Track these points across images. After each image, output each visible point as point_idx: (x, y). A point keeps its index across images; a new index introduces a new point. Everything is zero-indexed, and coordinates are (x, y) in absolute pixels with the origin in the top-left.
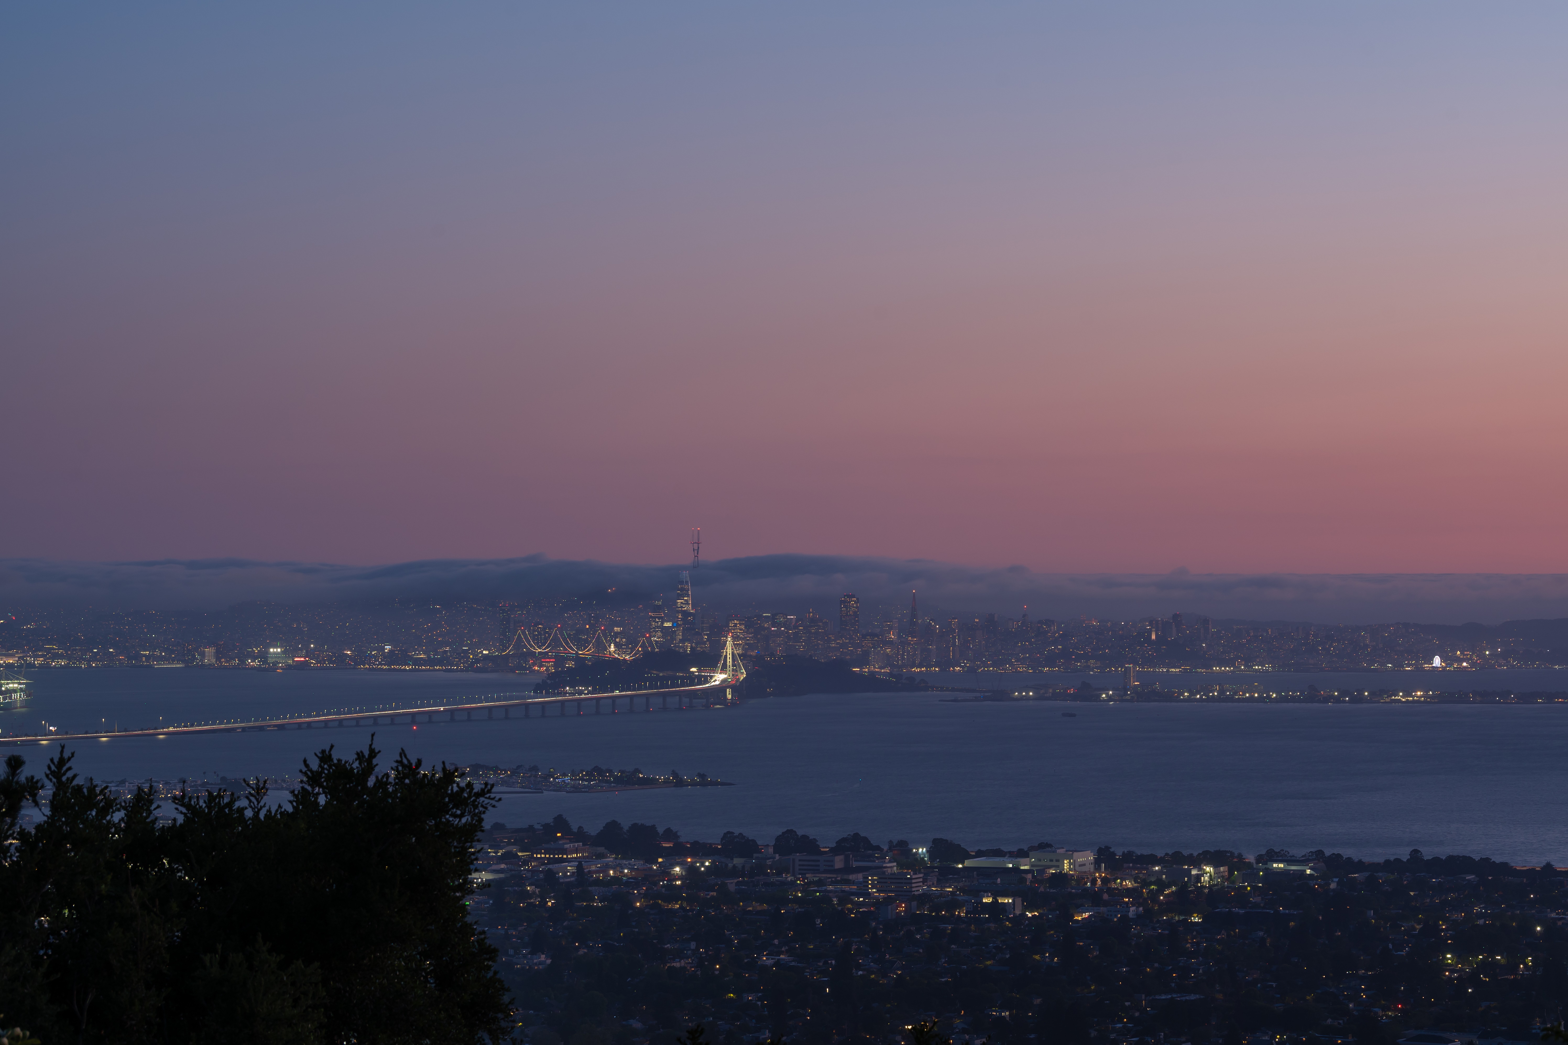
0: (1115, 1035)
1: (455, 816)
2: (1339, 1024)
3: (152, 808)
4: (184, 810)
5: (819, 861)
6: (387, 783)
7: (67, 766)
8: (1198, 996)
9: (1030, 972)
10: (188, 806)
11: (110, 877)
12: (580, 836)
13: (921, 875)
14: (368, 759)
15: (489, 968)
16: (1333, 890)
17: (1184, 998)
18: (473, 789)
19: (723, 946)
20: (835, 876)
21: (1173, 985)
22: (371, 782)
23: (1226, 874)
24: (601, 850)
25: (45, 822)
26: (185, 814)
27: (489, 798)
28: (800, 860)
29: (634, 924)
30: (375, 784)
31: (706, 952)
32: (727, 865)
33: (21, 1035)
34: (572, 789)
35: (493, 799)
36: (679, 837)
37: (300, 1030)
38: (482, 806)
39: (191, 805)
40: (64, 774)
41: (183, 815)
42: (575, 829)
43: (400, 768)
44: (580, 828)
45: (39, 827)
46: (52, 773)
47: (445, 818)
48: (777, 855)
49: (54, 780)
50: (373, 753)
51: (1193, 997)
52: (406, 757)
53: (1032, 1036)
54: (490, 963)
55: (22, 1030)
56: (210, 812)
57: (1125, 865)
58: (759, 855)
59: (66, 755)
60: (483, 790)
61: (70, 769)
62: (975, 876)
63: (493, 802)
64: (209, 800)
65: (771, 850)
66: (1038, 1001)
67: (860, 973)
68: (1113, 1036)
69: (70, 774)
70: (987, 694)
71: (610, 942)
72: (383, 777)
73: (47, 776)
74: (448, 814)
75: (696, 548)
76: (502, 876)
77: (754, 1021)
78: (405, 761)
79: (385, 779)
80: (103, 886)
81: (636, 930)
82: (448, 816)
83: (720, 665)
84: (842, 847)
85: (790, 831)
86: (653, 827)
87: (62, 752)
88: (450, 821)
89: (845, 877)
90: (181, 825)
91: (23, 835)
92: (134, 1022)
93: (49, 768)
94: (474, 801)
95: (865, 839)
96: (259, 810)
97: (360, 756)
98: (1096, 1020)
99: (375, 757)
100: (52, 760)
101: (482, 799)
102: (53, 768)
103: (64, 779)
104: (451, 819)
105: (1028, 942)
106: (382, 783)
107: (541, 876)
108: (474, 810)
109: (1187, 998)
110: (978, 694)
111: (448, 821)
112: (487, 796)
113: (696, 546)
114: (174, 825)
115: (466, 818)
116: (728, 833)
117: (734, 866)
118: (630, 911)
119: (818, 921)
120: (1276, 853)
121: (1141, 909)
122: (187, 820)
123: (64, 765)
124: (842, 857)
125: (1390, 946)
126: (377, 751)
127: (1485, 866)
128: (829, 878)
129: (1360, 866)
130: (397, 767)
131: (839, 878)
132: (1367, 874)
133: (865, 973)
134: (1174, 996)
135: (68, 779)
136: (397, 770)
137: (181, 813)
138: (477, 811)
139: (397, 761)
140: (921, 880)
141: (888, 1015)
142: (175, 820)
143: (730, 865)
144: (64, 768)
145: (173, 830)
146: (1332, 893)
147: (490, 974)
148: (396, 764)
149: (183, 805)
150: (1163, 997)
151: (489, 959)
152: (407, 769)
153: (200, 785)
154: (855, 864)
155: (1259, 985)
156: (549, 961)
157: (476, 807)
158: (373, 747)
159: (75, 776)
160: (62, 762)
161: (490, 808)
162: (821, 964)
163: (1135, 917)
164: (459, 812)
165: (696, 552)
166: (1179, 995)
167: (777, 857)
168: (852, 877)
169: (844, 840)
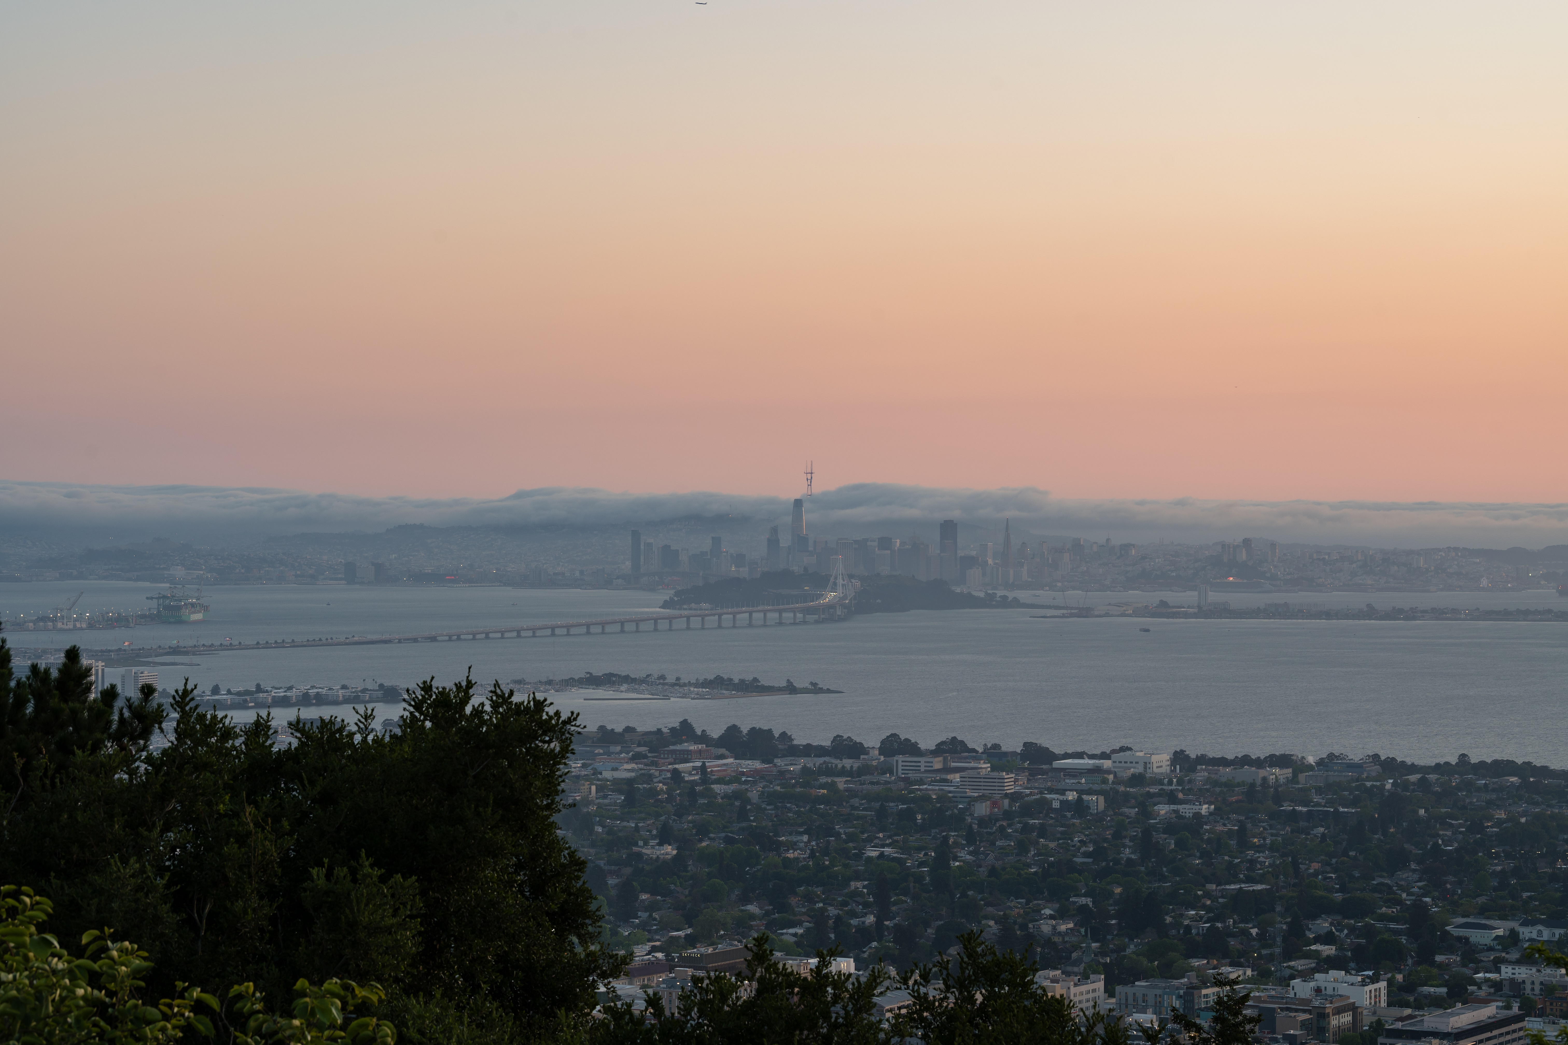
0: (1188, 921)
1: (544, 742)
2: (1393, 912)
3: (270, 733)
4: (299, 735)
5: (920, 762)
6: (482, 712)
7: (190, 696)
8: (1264, 886)
9: (1111, 864)
10: (302, 731)
11: (227, 797)
12: (704, 738)
13: (1013, 775)
14: (465, 689)
15: (578, 878)
16: (1388, 791)
17: (1251, 889)
18: (560, 717)
19: (833, 838)
20: (934, 776)
21: (1242, 876)
22: (468, 709)
23: (1291, 775)
24: (723, 751)
25: (170, 748)
26: (299, 739)
27: (575, 725)
28: (902, 762)
29: (752, 818)
30: (472, 712)
31: (817, 844)
32: (836, 766)
33: (130, 947)
34: (696, 696)
35: (578, 726)
36: (793, 740)
37: (399, 937)
38: (569, 733)
39: (304, 730)
40: (187, 704)
41: (297, 740)
42: (699, 733)
43: (494, 698)
44: (704, 731)
45: (165, 752)
46: (177, 702)
47: (535, 744)
48: (882, 757)
49: (178, 709)
50: (470, 685)
51: (1259, 887)
52: (499, 687)
53: (1113, 922)
54: (580, 873)
55: (130, 944)
56: (322, 737)
57: (1199, 767)
58: (866, 757)
59: (189, 687)
60: (569, 718)
61: (193, 699)
62: (1062, 776)
63: (579, 730)
64: (322, 726)
65: (877, 752)
66: (1118, 890)
67: (957, 864)
68: (1186, 922)
69: (192, 704)
70: (1073, 611)
71: (730, 834)
72: (479, 706)
73: (172, 705)
74: (537, 740)
75: (809, 478)
76: (633, 774)
77: (860, 907)
78: (498, 691)
79: (480, 708)
80: (222, 806)
81: (754, 824)
82: (537, 742)
83: (830, 584)
84: (940, 750)
85: (894, 735)
86: (770, 731)
87: (186, 684)
88: (539, 746)
89: (944, 776)
90: (295, 748)
91: (149, 760)
92: (247, 930)
93: (174, 697)
94: (562, 728)
95: (962, 742)
96: (367, 735)
97: (458, 686)
98: (1171, 907)
99: (471, 687)
100: (177, 691)
101: (568, 727)
102: (178, 698)
103: (187, 708)
104: (540, 744)
105: (1110, 836)
106: (478, 712)
107: (669, 775)
108: (561, 736)
109: (1255, 888)
110: (1065, 611)
111: (538, 746)
112: (573, 723)
113: (809, 476)
114: (290, 749)
115: (554, 743)
116: (838, 736)
117: (843, 767)
118: (749, 807)
119: (919, 817)
120: (1336, 757)
121: (1213, 807)
122: (302, 744)
123: (188, 695)
124: (941, 759)
125: (1440, 842)
126: (473, 682)
127: (1526, 769)
128: (929, 777)
129: (1413, 768)
130: (492, 697)
131: (938, 778)
132: (1419, 776)
133: (962, 864)
134: (1243, 886)
135: (191, 709)
136: (492, 700)
137: (296, 737)
138: (564, 737)
139: (491, 692)
140: (1013, 780)
141: (982, 902)
142: (290, 744)
143: (840, 766)
144: (188, 699)
145: (288, 754)
146: (1387, 794)
147: (581, 883)
148: (491, 694)
149: (297, 730)
150: (1233, 887)
151: (579, 870)
152: (501, 699)
153: (360, 691)
154: (953, 764)
155: (1320, 877)
156: (675, 852)
157: (563, 734)
158: (470, 678)
159: (197, 707)
160: (186, 693)
161: (576, 735)
162: (922, 856)
163: (1207, 814)
164: (547, 738)
165: (809, 481)
166: (1247, 885)
167: (882, 758)
168: (950, 777)
169: (942, 743)
